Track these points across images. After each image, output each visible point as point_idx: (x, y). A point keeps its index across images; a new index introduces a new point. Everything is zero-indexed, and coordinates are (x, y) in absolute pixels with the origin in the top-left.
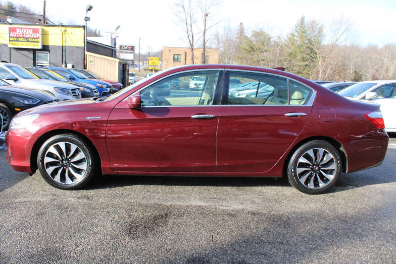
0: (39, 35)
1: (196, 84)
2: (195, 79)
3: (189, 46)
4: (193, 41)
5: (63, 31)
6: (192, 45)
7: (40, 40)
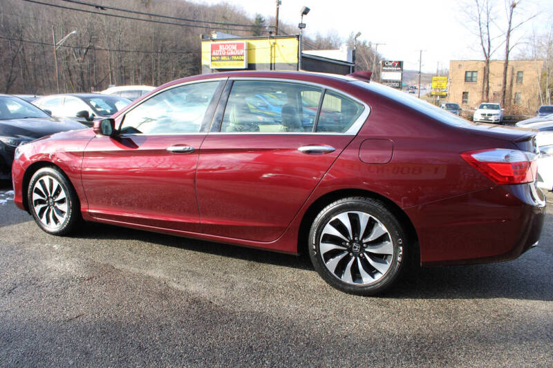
0: (244, 51)
1: (484, 115)
2: (485, 107)
3: (484, 59)
4: (489, 50)
5: (272, 44)
6: (488, 56)
7: (244, 58)
